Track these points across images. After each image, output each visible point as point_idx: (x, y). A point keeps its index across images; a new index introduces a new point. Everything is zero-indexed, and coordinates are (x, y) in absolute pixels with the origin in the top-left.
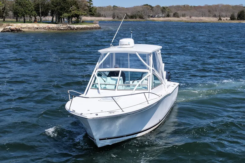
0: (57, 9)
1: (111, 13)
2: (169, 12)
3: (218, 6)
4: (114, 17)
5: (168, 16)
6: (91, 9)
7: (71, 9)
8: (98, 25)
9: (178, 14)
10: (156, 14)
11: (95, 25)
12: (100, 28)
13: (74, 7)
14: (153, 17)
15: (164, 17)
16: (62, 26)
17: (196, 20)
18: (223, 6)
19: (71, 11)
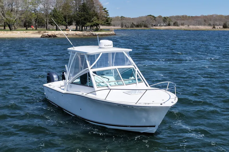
0: (82, 20)
1: (119, 22)
2: (169, 21)
3: (212, 16)
4: (122, 26)
5: (169, 25)
6: (107, 19)
7: (93, 19)
8: (113, 32)
9: (177, 23)
10: (159, 23)
11: (111, 32)
12: (115, 35)
13: (95, 18)
14: (156, 26)
15: (166, 26)
16: (86, 33)
17: (193, 28)
18: (217, 16)
19: (93, 21)
